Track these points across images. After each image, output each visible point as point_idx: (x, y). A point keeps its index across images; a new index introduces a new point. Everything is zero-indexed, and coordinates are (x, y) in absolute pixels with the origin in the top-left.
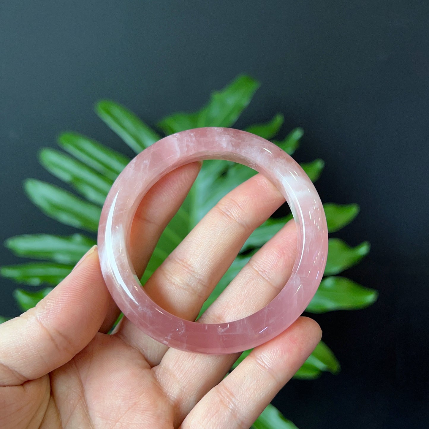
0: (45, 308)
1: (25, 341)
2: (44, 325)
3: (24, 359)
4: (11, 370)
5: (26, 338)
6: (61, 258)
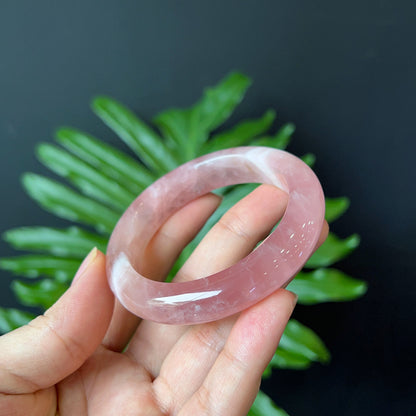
6: (59, 250)
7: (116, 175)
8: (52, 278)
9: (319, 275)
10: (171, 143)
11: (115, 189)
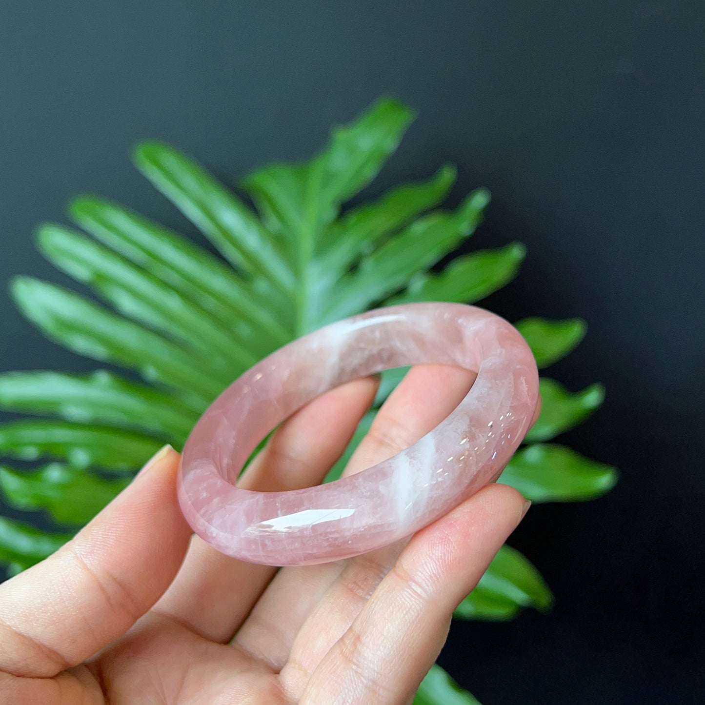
0: (89, 539)
1: (58, 593)
2: (89, 565)
3: (57, 624)
4: (36, 644)
5: (60, 588)
6: (75, 412)
7: (175, 279)
8: (63, 461)
9: (533, 454)
10: (273, 223)
11: (173, 303)
